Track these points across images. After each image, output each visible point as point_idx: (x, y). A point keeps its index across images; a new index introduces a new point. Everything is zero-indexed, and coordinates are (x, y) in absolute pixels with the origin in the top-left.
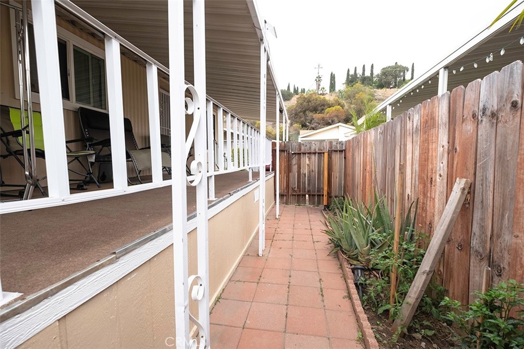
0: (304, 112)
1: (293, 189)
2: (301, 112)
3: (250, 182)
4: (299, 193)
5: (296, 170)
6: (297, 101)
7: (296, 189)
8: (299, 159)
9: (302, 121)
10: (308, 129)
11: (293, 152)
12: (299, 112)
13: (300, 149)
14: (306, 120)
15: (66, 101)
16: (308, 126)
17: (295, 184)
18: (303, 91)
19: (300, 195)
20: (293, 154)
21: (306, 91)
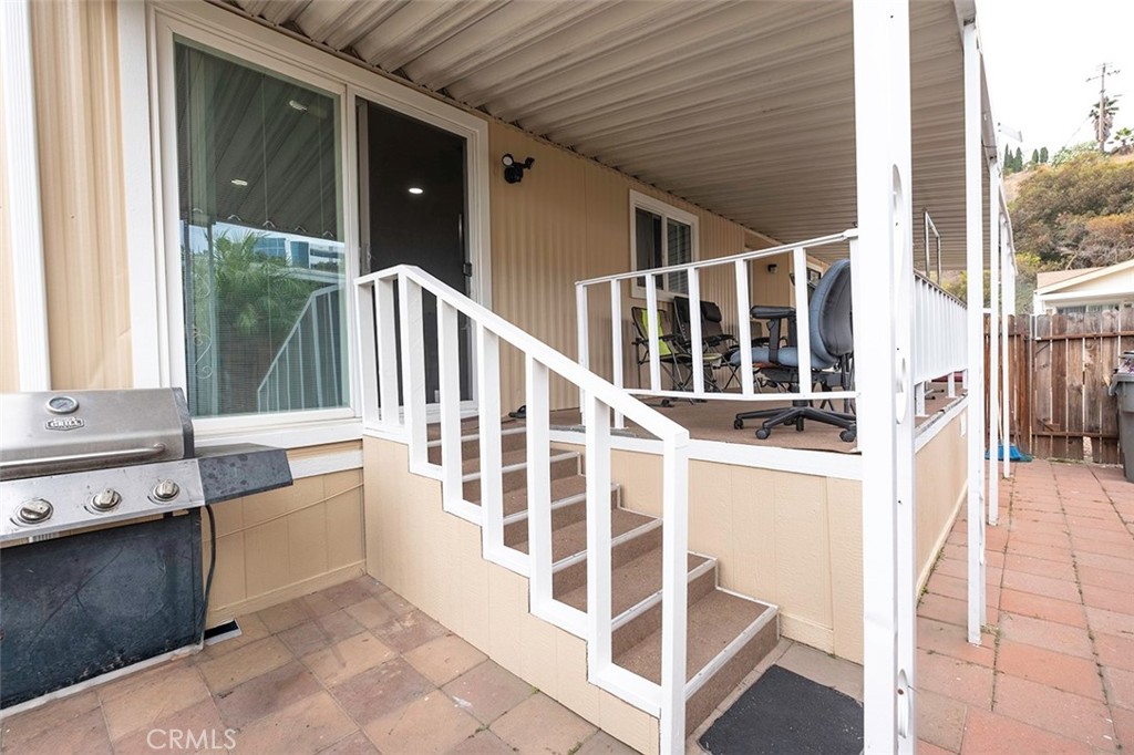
0: (1049, 219)
1: (1042, 424)
2: (1036, 218)
3: (953, 400)
4: (1060, 434)
5: (1050, 379)
6: (1021, 192)
7: (1051, 423)
8: (1060, 354)
9: (1039, 247)
10: (1063, 268)
11: (1039, 338)
12: (1031, 221)
13: (1062, 330)
14: (1056, 239)
15: (660, 291)
16: (1066, 256)
17: (1045, 410)
18: (1040, 156)
19: (1065, 437)
20: (1038, 341)
21: (1051, 155)
